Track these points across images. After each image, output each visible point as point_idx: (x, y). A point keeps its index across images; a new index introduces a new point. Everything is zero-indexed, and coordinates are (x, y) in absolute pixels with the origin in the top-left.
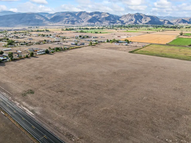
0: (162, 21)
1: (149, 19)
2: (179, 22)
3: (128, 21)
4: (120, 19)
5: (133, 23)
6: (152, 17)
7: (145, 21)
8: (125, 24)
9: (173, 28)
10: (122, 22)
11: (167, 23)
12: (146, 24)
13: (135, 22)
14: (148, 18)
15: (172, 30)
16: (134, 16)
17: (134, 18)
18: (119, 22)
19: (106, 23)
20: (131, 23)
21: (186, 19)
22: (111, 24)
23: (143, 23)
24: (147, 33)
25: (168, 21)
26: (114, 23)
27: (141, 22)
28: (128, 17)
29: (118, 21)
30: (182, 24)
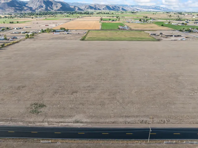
0: (72, 7)
1: (60, 6)
2: (87, 9)
3: (38, 8)
4: (27, 5)
5: (44, 10)
6: (62, 3)
7: (56, 8)
8: (34, 11)
9: (86, 14)
10: (31, 9)
11: (78, 9)
12: (58, 10)
13: (45, 8)
14: (59, 4)
15: (88, 16)
16: (42, 2)
17: (43, 4)
18: (27, 9)
19: (10, 10)
20: (42, 10)
21: (92, 6)
22: (18, 11)
23: (55, 10)
24: (70, 20)
25: (78, 7)
26: (21, 10)
27: (53, 9)
28: (36, 3)
29: (25, 8)
30: (90, 11)
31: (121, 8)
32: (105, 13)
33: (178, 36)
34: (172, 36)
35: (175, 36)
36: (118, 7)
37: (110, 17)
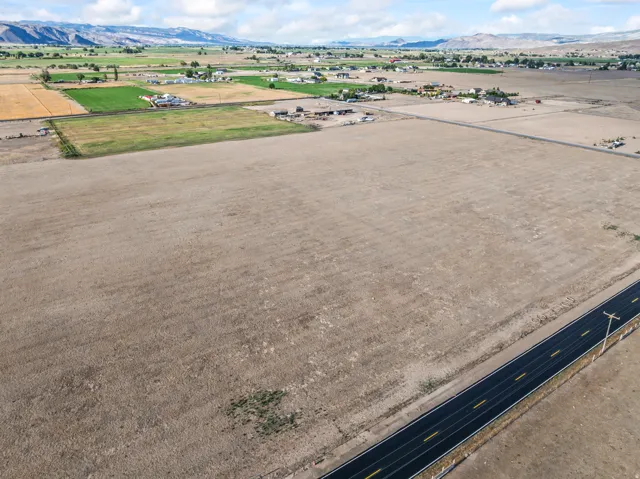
31: (72, 37)
32: (24, 56)
33: (346, 111)
34: (332, 113)
35: (340, 113)
36: (62, 34)
37: (61, 67)
